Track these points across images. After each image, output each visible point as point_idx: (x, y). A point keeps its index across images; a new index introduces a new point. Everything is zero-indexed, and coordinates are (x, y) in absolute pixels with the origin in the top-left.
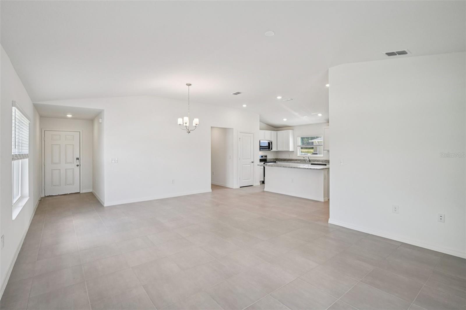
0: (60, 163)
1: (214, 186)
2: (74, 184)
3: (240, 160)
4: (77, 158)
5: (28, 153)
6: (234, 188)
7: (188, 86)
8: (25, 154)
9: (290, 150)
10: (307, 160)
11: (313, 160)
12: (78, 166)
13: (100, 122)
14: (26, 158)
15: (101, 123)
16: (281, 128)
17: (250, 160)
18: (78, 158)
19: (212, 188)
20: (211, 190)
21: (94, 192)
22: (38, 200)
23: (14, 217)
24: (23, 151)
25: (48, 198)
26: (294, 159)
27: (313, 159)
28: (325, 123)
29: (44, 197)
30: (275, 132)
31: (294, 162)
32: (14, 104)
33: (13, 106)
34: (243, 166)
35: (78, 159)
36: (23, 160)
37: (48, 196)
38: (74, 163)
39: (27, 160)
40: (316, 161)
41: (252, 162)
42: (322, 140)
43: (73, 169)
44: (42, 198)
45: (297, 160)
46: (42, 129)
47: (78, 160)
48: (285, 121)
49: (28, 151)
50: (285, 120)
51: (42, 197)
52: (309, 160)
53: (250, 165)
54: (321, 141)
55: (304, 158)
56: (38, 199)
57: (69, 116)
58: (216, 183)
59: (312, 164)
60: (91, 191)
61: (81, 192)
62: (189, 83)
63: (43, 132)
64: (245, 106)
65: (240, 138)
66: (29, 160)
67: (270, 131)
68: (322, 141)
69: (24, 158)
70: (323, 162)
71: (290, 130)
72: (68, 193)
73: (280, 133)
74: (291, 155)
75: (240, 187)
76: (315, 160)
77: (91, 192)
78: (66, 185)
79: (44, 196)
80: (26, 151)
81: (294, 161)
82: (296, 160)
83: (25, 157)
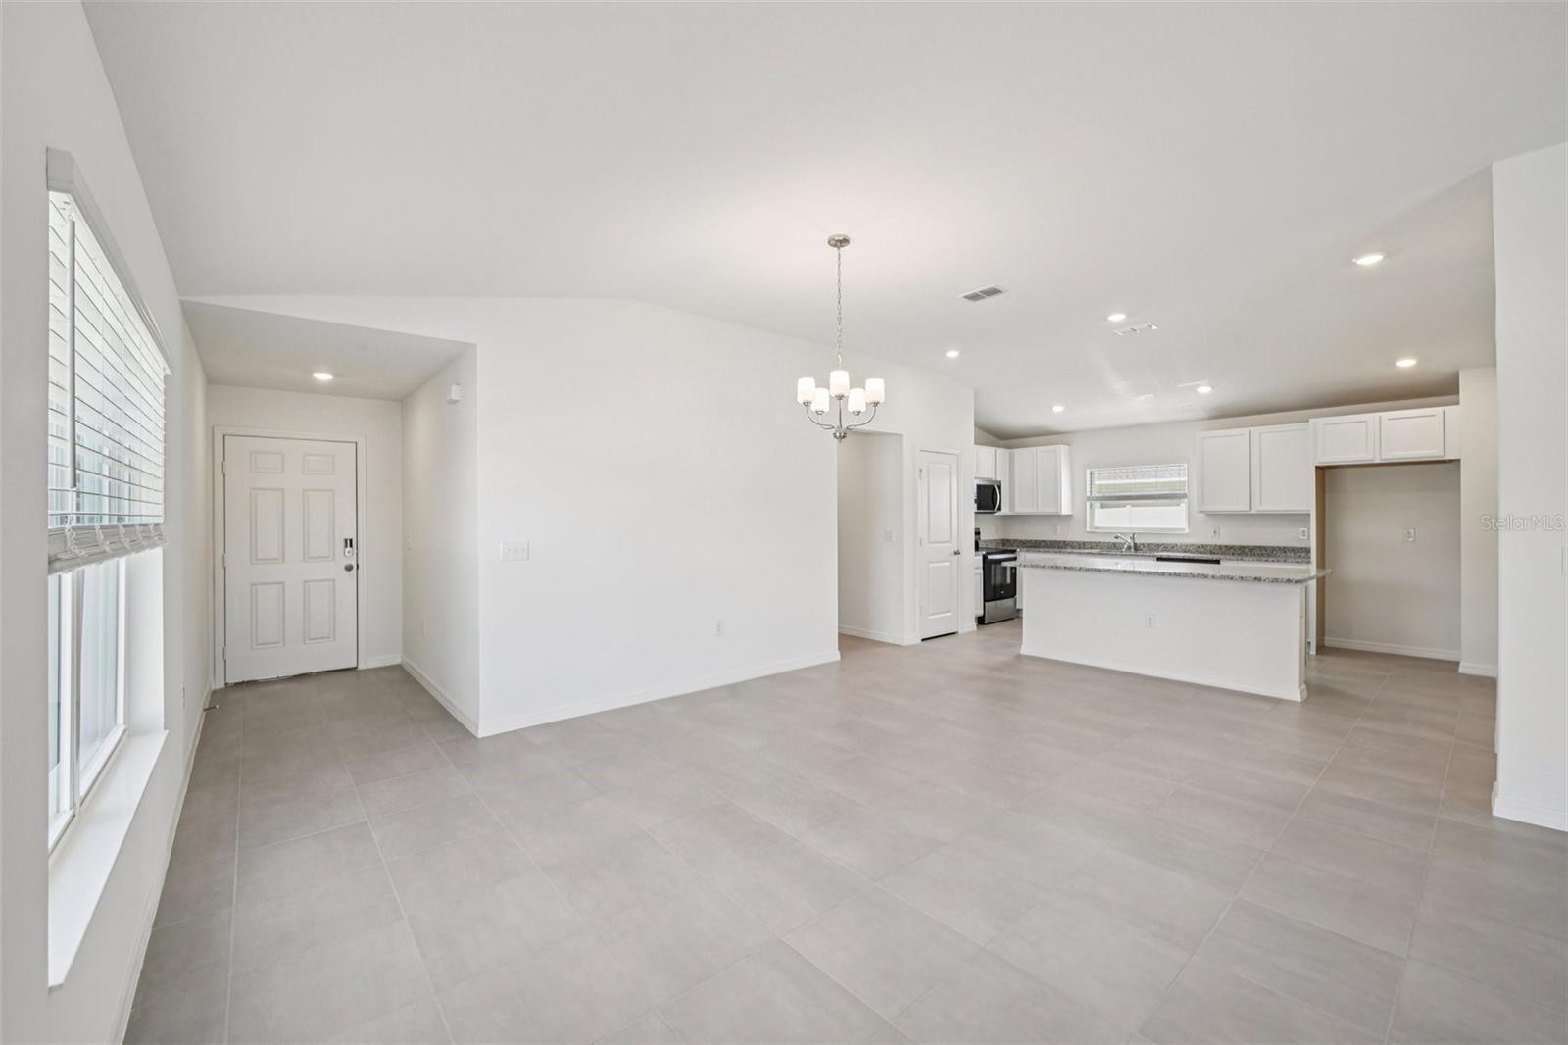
0: (284, 559)
1: (849, 641)
2: (334, 636)
3: (921, 544)
4: (346, 541)
5: (160, 521)
6: (906, 643)
7: (836, 249)
8: (146, 525)
9: (1063, 513)
10: (1126, 546)
11: (1148, 545)
12: (349, 568)
13: (454, 396)
14: (152, 546)
15: (455, 402)
16: (1026, 440)
17: (948, 545)
18: (351, 541)
19: (840, 648)
20: (837, 656)
21: (408, 664)
22: (201, 709)
23: (56, 974)
24: (137, 508)
25: (238, 695)
26: (1073, 540)
27: (1150, 542)
28: (1204, 419)
29: (220, 690)
30: (1006, 452)
31: (1088, 553)
32: (57, 173)
33: (56, 190)
34: (931, 565)
35: (349, 543)
36: (134, 555)
37: (237, 684)
38: (334, 559)
39: (153, 558)
40: (1161, 548)
41: (955, 553)
42: (1185, 479)
43: (334, 581)
44: (214, 693)
45: (1084, 543)
46: (213, 428)
47: (351, 546)
48: (1057, 413)
49: (160, 510)
50: (1058, 409)
51: (213, 688)
52: (1135, 544)
53: (948, 563)
54: (1180, 482)
55: (1117, 538)
56: (202, 702)
57: (323, 377)
58: (853, 630)
59: (1160, 559)
60: (398, 661)
61: (360, 667)
62: (840, 232)
63: (217, 441)
64: (953, 354)
65: (921, 470)
66: (164, 550)
67: (992, 449)
68: (1184, 482)
69: (137, 547)
70: (1189, 551)
71: (1062, 446)
72: (313, 671)
73: (1024, 455)
74: (1059, 528)
75: (923, 640)
76: (1159, 545)
77: (399, 667)
78: (304, 643)
79: (222, 685)
80: (149, 508)
81: (1072, 547)
82: (1082, 545)
83: (145, 543)
